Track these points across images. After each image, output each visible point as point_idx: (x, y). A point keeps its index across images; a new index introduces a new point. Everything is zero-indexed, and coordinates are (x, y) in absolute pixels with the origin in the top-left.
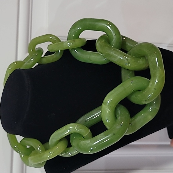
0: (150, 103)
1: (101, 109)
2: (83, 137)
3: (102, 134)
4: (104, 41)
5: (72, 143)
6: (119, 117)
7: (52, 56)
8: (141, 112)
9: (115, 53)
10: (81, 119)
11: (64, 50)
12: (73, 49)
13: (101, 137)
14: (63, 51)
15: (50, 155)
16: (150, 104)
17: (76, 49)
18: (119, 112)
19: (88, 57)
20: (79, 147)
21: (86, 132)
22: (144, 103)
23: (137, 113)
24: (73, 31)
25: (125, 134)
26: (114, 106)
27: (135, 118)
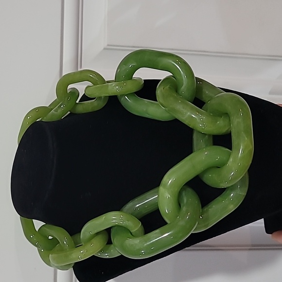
0: (232, 186)
1: (157, 193)
2: (131, 234)
3: (157, 231)
4: (169, 87)
5: (113, 240)
6: (184, 208)
7: (91, 103)
8: (219, 198)
9: (183, 108)
10: (129, 205)
11: (110, 97)
12: (123, 95)
13: (155, 235)
14: (108, 98)
15: (81, 255)
16: (232, 188)
17: (127, 95)
18: (185, 200)
19: (145, 110)
20: (123, 247)
21: (136, 226)
22: (223, 185)
23: (212, 201)
24: (124, 67)
25: (192, 232)
26: (176, 190)
27: (209, 208)
